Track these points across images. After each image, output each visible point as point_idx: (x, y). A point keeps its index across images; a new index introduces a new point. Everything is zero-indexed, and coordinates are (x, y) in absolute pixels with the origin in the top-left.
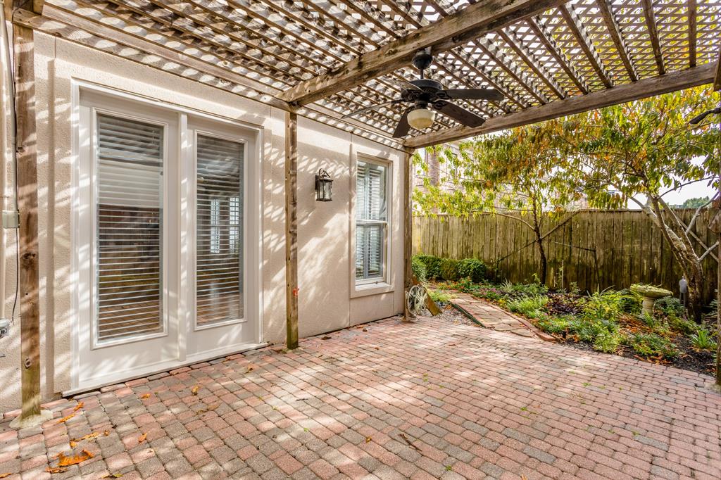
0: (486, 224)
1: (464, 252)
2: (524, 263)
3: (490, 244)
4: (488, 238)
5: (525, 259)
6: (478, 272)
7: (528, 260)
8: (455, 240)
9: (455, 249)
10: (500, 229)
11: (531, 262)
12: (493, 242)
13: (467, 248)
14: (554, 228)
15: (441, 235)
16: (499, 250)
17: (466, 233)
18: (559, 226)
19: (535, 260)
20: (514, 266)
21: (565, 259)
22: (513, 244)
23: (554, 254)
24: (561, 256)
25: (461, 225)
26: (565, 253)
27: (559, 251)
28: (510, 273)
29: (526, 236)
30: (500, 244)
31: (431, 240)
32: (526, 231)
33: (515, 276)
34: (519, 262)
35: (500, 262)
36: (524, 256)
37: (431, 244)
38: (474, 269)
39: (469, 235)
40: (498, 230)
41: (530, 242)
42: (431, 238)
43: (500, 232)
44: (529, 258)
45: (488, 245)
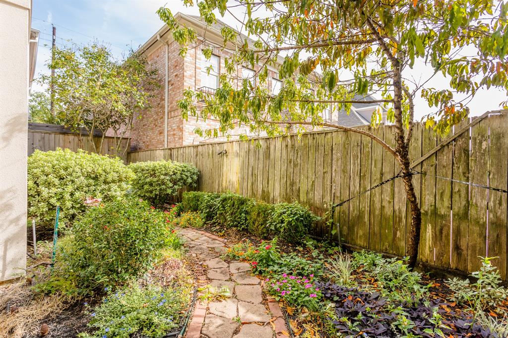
0: (317, 148)
1: (288, 190)
2: (377, 212)
3: (324, 178)
4: (320, 169)
5: (378, 206)
6: (296, 227)
7: (382, 207)
8: (277, 173)
9: (277, 185)
10: (337, 155)
11: (388, 211)
12: (328, 176)
13: (292, 184)
14: (433, 151)
15: (261, 166)
16: (336, 188)
17: (290, 162)
18: (443, 147)
19: (397, 208)
20: (360, 217)
21: (456, 208)
22: (357, 180)
23: (432, 199)
24: (447, 203)
25: (284, 152)
26: (456, 197)
27: (442, 194)
28: (353, 226)
29: (379, 166)
30: (338, 179)
31: (250, 173)
32: (379, 158)
33: (361, 233)
34: (367, 209)
35: (337, 209)
36: (377, 199)
37: (250, 177)
38: (289, 223)
39: (295, 165)
40: (334, 156)
41: (388, 177)
42: (250, 169)
43: (338, 160)
44: (385, 204)
45: (320, 180)
